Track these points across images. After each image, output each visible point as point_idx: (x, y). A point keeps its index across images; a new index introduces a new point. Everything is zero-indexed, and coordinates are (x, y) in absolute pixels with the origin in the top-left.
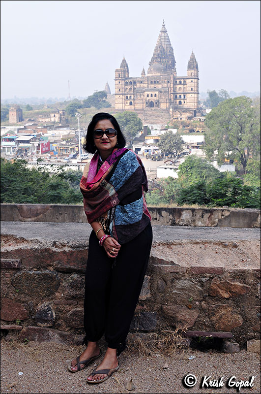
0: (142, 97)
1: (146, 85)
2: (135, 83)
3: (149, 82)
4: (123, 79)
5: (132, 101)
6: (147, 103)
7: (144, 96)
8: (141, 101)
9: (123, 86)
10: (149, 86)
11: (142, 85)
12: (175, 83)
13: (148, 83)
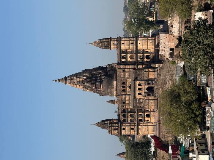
0: (141, 101)
1: (127, 98)
2: (124, 111)
3: (124, 93)
4: (119, 124)
5: (146, 113)
6: (149, 95)
7: (140, 99)
8: (147, 101)
9: (128, 125)
10: (128, 93)
11: (127, 102)
12: (125, 63)
13: (125, 95)
